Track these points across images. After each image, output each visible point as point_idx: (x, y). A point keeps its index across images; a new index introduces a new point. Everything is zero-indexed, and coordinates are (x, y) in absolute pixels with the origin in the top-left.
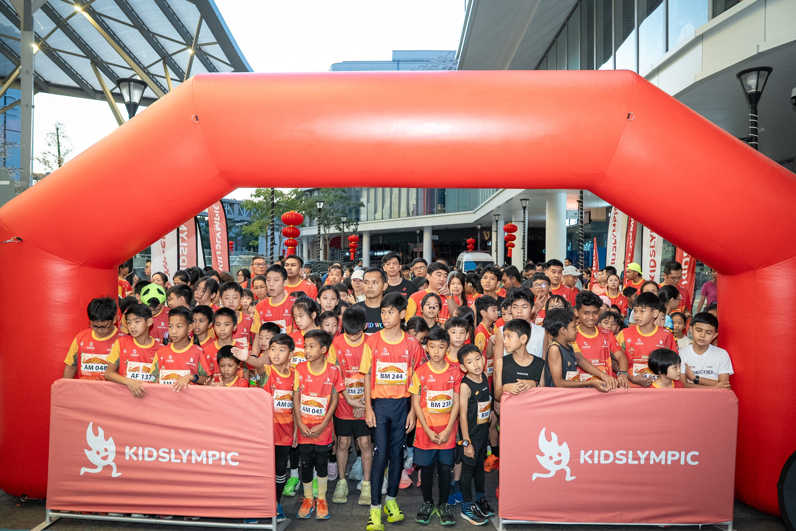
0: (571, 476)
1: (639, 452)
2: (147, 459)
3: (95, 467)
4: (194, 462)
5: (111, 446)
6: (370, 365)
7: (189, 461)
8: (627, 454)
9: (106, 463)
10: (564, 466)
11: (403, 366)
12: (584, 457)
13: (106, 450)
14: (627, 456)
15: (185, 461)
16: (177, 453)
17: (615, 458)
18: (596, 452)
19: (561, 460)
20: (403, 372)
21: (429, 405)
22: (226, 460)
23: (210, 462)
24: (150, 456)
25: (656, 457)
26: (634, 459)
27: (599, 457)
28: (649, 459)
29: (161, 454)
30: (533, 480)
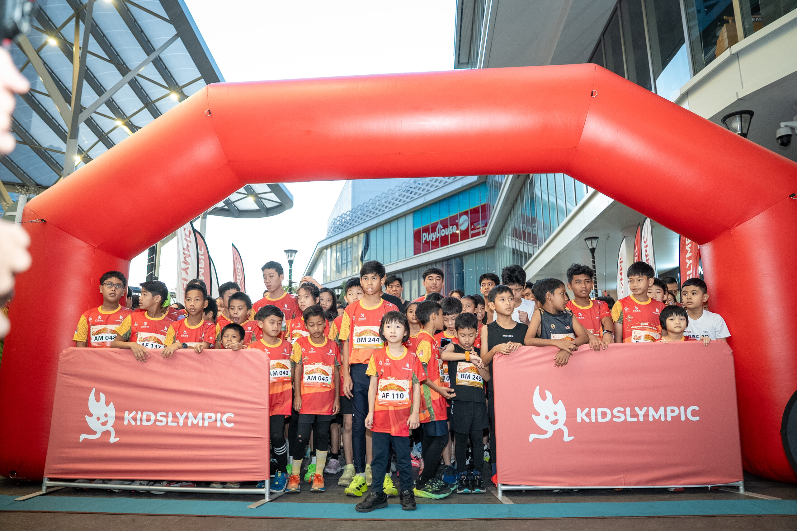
0: (569, 436)
1: (637, 409)
2: (145, 423)
3: (94, 433)
4: (190, 424)
5: (111, 411)
7: (185, 424)
8: (625, 411)
9: (105, 428)
10: (561, 425)
12: (581, 415)
13: (106, 415)
14: (624, 413)
15: (181, 424)
16: (174, 416)
17: (613, 416)
18: (593, 410)
19: (557, 420)
22: (221, 421)
23: (206, 424)
24: (148, 420)
25: (654, 413)
26: (632, 416)
27: (596, 415)
28: (648, 415)
29: (159, 418)
30: (530, 441)
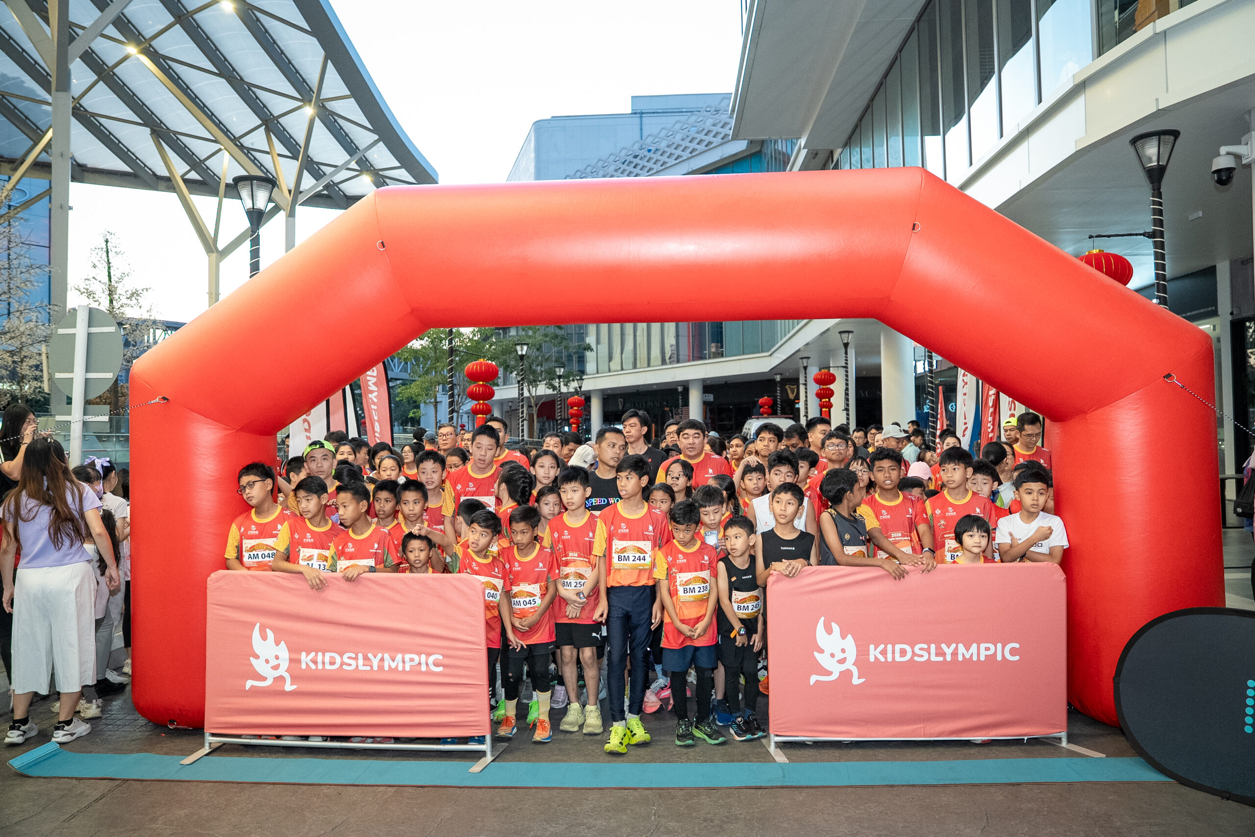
0: (859, 678)
1: (943, 646)
2: (328, 667)
3: (264, 679)
4: (386, 668)
5: (283, 652)
6: (604, 546)
7: (381, 667)
8: (929, 648)
9: (277, 673)
10: (849, 665)
11: (647, 545)
12: (874, 653)
13: (277, 658)
14: (928, 650)
15: (375, 668)
16: (366, 658)
17: (914, 654)
18: (890, 647)
19: (845, 658)
20: (646, 553)
21: (681, 592)
22: (427, 664)
23: (407, 668)
24: (332, 663)
25: (965, 652)
26: (937, 655)
27: (893, 653)
28: (957, 654)
29: (346, 660)
30: (811, 684)
